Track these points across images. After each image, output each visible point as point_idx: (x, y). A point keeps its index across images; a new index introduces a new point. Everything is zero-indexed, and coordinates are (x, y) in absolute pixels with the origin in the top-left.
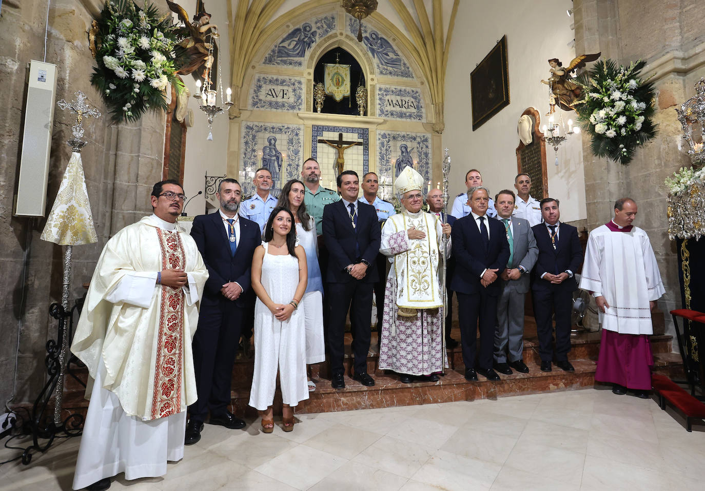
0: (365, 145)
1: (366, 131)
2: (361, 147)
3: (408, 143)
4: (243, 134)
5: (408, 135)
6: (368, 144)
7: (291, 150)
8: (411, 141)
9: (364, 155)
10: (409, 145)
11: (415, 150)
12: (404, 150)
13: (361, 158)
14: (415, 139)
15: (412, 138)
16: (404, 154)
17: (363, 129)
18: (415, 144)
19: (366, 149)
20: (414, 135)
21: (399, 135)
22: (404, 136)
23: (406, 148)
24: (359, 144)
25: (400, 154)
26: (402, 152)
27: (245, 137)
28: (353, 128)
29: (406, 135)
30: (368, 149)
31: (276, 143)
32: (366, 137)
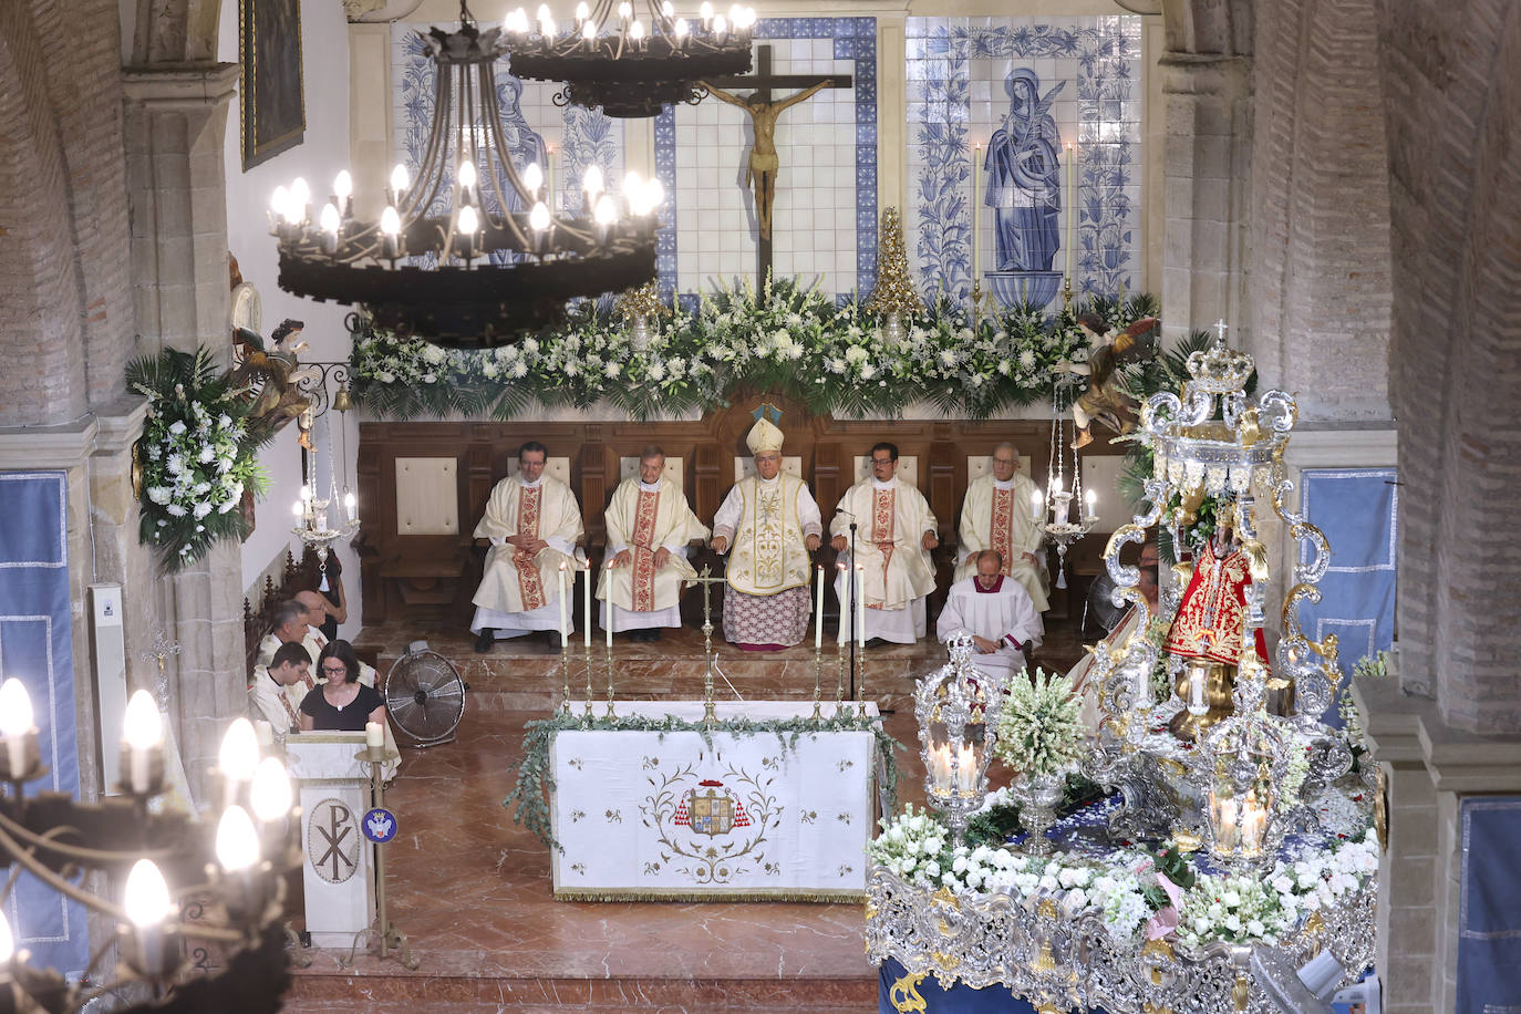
0: (864, 84)
1: (866, 27)
2: (848, 95)
3: (1038, 61)
4: (401, 74)
5: (1039, 29)
6: (874, 79)
7: (577, 121)
8: (1054, 54)
9: (858, 123)
10: (1046, 69)
11: (1071, 89)
12: (1022, 92)
13: (848, 136)
14: (1070, 43)
15: (1056, 39)
16: (1024, 111)
17: (856, 20)
18: (1070, 66)
19: (867, 100)
20: (1066, 26)
21: (1000, 31)
22: (1022, 37)
23: (1031, 84)
24: (840, 82)
25: (1006, 109)
26: (1017, 103)
27: (407, 85)
28: (811, 21)
29: (1031, 30)
30: (874, 99)
31: (522, 99)
32: (866, 49)
